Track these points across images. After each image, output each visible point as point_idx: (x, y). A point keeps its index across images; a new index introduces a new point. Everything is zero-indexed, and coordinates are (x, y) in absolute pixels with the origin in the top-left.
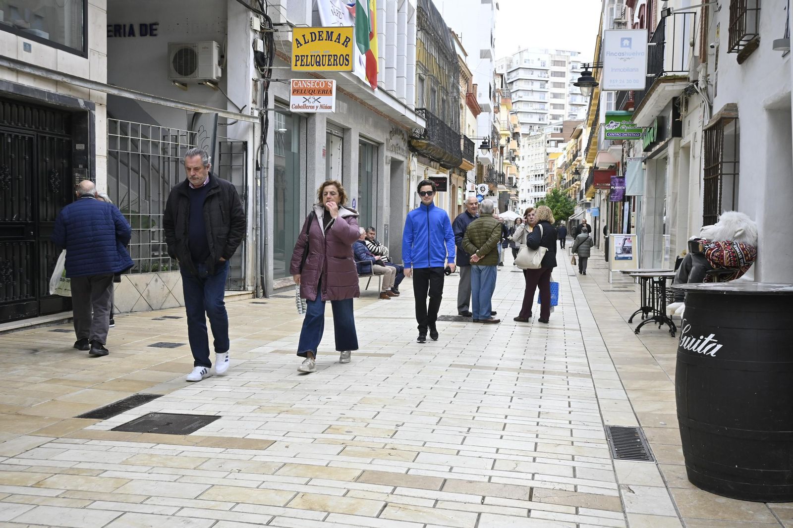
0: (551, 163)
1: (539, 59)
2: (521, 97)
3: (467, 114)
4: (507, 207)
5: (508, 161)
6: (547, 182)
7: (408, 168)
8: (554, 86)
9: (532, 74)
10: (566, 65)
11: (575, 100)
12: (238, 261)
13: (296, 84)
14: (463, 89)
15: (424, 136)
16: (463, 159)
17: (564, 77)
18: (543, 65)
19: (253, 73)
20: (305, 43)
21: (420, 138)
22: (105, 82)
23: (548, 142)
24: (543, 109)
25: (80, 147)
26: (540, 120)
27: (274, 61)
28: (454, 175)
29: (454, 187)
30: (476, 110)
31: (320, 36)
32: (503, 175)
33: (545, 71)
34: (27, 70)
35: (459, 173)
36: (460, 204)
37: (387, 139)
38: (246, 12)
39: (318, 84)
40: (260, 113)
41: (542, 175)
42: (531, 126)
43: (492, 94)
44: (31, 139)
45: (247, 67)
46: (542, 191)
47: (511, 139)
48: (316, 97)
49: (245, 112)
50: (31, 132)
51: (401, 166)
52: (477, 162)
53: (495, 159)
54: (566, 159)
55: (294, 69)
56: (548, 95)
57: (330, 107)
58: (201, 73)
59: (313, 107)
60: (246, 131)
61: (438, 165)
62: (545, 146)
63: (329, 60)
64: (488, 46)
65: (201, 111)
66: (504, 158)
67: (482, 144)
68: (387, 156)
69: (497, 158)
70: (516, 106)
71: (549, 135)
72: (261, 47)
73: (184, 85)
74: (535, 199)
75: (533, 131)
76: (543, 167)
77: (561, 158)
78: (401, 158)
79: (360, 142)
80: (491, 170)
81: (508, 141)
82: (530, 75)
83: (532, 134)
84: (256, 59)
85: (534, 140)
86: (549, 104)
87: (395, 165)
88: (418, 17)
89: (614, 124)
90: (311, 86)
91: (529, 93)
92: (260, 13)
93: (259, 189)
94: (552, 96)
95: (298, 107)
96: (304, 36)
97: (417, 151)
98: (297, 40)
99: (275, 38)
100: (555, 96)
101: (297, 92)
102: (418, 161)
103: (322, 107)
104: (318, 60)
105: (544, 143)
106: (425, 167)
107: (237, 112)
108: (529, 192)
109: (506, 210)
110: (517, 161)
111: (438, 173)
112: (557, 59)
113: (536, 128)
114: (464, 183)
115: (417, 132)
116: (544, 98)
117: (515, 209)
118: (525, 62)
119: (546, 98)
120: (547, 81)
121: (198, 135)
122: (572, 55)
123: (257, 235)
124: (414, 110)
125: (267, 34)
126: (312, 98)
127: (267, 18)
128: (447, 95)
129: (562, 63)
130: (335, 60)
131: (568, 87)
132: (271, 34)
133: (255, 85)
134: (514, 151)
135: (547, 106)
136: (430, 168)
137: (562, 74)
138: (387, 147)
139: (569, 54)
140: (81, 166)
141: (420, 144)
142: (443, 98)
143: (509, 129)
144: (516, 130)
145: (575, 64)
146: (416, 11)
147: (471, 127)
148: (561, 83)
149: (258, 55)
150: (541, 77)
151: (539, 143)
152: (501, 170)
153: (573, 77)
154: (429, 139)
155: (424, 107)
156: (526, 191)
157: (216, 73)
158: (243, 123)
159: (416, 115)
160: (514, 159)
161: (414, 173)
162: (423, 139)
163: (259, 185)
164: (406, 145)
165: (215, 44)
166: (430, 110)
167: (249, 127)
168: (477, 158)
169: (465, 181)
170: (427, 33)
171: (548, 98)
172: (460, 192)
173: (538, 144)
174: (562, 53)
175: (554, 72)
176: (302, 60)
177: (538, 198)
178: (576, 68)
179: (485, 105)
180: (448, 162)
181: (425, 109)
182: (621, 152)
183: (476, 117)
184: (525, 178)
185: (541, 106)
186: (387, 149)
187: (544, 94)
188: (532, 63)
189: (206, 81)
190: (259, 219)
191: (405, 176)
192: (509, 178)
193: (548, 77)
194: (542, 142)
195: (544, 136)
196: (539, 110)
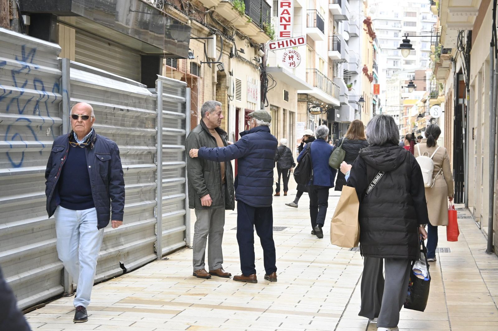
1: (393, 11)
9: (387, 24)
10: (417, 16)
11: (425, 47)
17: (416, 26)
18: (396, 15)
23: (402, 87)
33: (398, 21)
41: (398, 116)
62: (400, 91)
71: (403, 81)
105: (399, 88)
112: (409, 11)
113: (391, 72)
118: (381, 14)
129: (413, 14)
137: (414, 24)
150: (395, 27)
151: (394, 87)
173: (393, 88)
174: (413, 5)
175: (407, 22)
188: (387, 14)
193: (401, 27)
194: (397, 87)
195: (398, 82)
196: (394, 56)
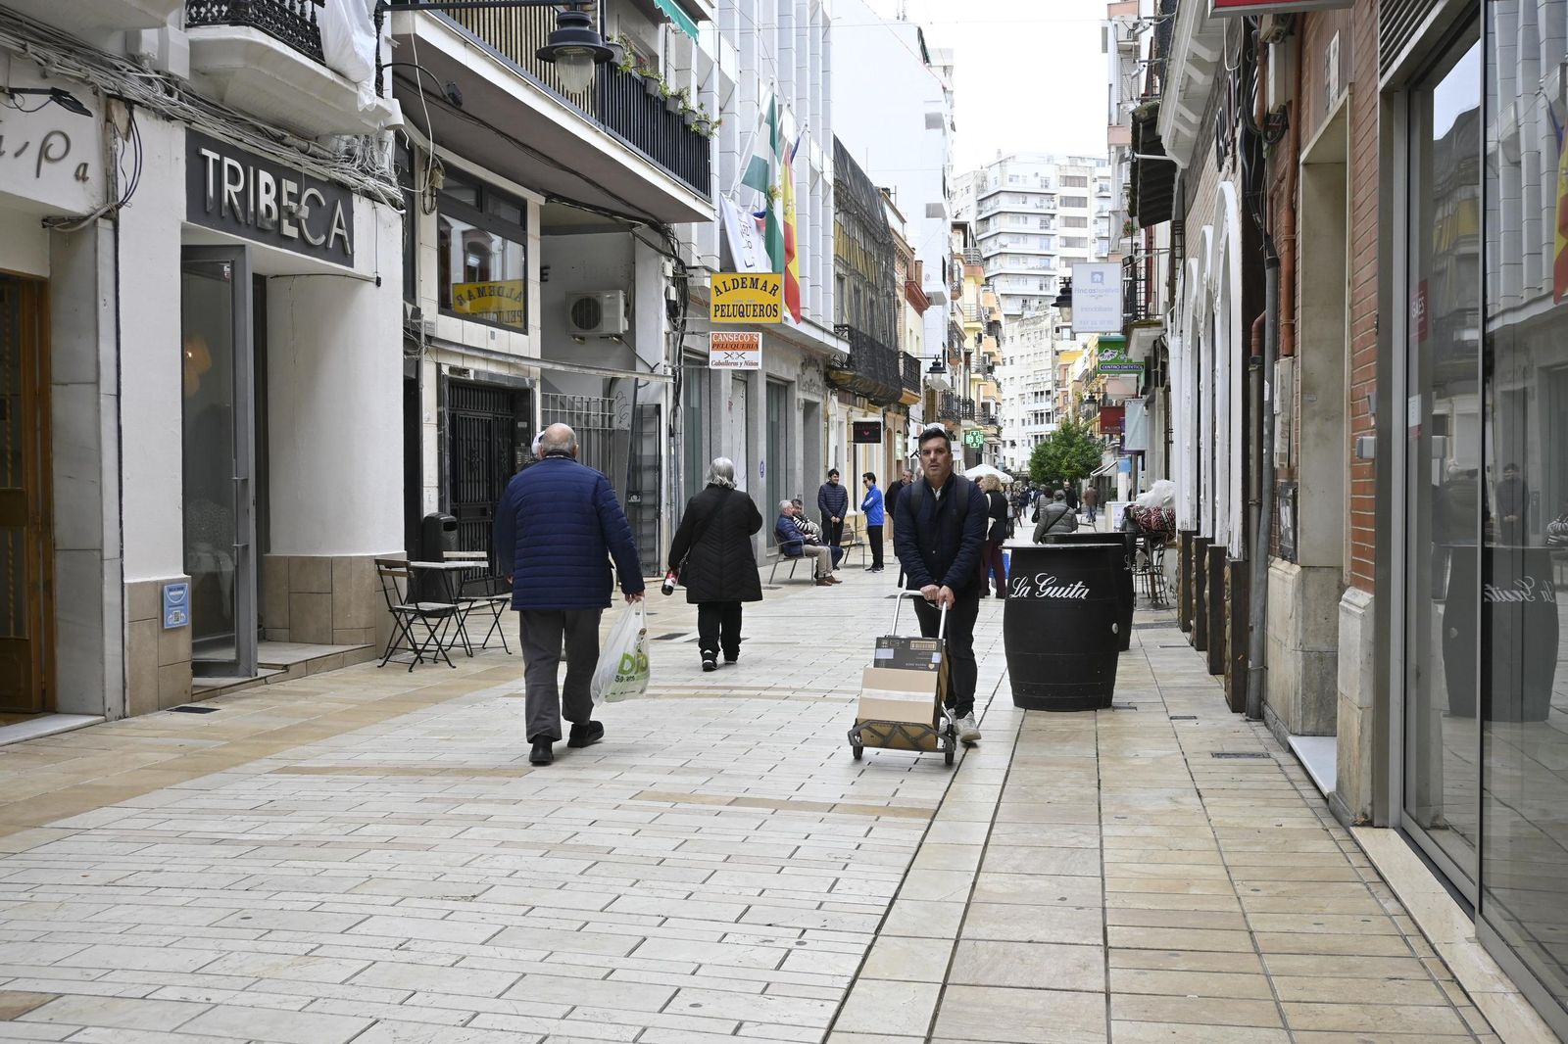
0: (1062, 370)
1: (1037, 174)
2: (1005, 246)
3: (908, 314)
4: (980, 456)
5: (980, 376)
6: (1057, 405)
7: (826, 411)
8: (1067, 225)
9: (1024, 203)
10: (1088, 184)
12: (651, 542)
13: (717, 337)
14: (900, 277)
15: (847, 364)
16: (904, 389)
17: (1085, 206)
18: (1044, 184)
19: (665, 325)
20: (726, 291)
21: (842, 368)
22: (539, 357)
23: (1057, 330)
24: (1047, 268)
25: (522, 425)
26: (1041, 288)
27: (689, 311)
28: (889, 414)
29: (889, 432)
30: (921, 302)
31: (743, 283)
32: (970, 403)
33: (1049, 196)
34: (494, 357)
35: (896, 410)
36: (900, 458)
37: (798, 376)
38: (658, 256)
39: (742, 338)
40: (674, 372)
41: (1048, 392)
42: (1025, 300)
43: (947, 272)
44: (490, 421)
45: (659, 319)
46: (1048, 422)
47: (983, 336)
48: (740, 352)
49: (657, 371)
50: (489, 415)
51: (816, 411)
52: (926, 387)
53: (956, 378)
54: (1087, 366)
55: (713, 320)
56: (1055, 242)
57: (757, 364)
58: (606, 328)
59: (736, 364)
60: (658, 392)
61: (866, 401)
62: (1052, 338)
63: (754, 310)
64: (937, 198)
65: (619, 375)
66: (973, 370)
67: (932, 366)
68: (799, 400)
69: (960, 373)
70: (996, 263)
72: (673, 296)
73: (582, 338)
74: (1036, 437)
75: (1030, 308)
76: (1050, 377)
77: (1079, 361)
78: (816, 399)
79: (768, 383)
80: (948, 397)
81: (979, 339)
82: (1021, 205)
83: (1027, 314)
84: (668, 307)
85: (1032, 327)
86: (1057, 258)
87: (809, 408)
88: (836, 194)
89: (1110, 352)
90: (734, 339)
91: (1018, 239)
92: (672, 256)
93: (673, 458)
94: (1063, 243)
95: (719, 364)
96: (724, 283)
97: (837, 386)
98: (716, 287)
99: (689, 284)
100: (1069, 242)
101: (717, 346)
102: (839, 400)
103: (746, 363)
104: (741, 310)
105: (1050, 333)
106: (848, 407)
107: (648, 371)
108: (1024, 424)
109: (979, 461)
110: (998, 372)
111: (865, 416)
112: (1070, 174)
113: (1035, 303)
114: (905, 424)
115: (837, 358)
116: (1048, 248)
117: (996, 458)
118: (1011, 180)
119: (1052, 247)
120: (1053, 216)
121: (616, 401)
122: (1098, 165)
123: (671, 512)
124: (832, 330)
125: (680, 280)
126: (735, 354)
127: (680, 262)
128: (877, 293)
129: (1080, 181)
130: (761, 309)
131: (1093, 226)
132: (685, 280)
133: (668, 339)
134: (991, 355)
135: (1054, 261)
136: (855, 409)
137: (1081, 202)
138: (799, 385)
139: (1093, 163)
140: (523, 444)
141: (843, 377)
142: (871, 300)
143: (979, 320)
144: (993, 318)
145: (1104, 183)
146: (832, 187)
147: (913, 333)
148: (1079, 218)
149: (672, 304)
150: (1041, 207)
151: (1041, 332)
152: (968, 395)
153: (1102, 206)
154: (855, 369)
155: (845, 322)
156: (1018, 422)
157: (623, 325)
158: (655, 383)
159: (837, 338)
160: (990, 369)
161: (834, 419)
162: (846, 369)
163: (673, 453)
164: (823, 379)
165: (621, 293)
166: (854, 325)
167: (661, 387)
168: (924, 381)
169: (907, 422)
170: (846, 212)
171: (1055, 246)
172: (899, 439)
173: (1038, 334)
174: (1079, 160)
175: (1066, 197)
176: (723, 311)
177: (1042, 436)
178: (1107, 190)
179: (934, 293)
180: (881, 397)
181: (847, 326)
182: (1135, 381)
183: (921, 314)
184: (1017, 398)
185: (1044, 262)
186: (799, 389)
187: (1049, 240)
188: (1025, 181)
189: (612, 335)
190: (673, 493)
191: (822, 424)
192: (983, 405)
193: (1055, 208)
194: (1047, 330)
195: (1049, 320)
196: (1040, 269)
